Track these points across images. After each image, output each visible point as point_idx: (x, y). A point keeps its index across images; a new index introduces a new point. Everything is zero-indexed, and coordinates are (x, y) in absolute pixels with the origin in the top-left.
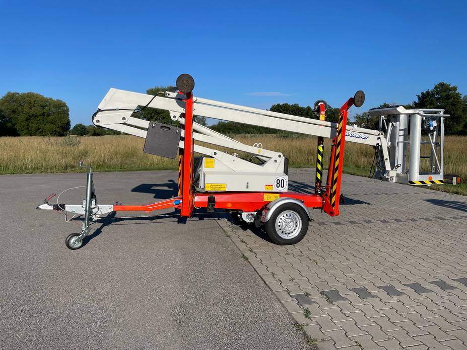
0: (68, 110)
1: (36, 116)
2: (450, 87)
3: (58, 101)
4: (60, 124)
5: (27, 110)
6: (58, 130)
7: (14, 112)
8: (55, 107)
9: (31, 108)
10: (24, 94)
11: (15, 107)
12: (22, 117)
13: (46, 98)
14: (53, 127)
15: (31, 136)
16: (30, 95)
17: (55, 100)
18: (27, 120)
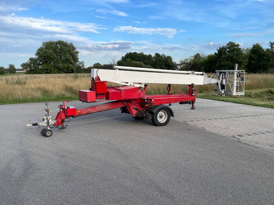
2: (236, 44)
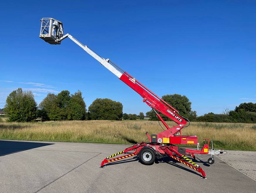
0: (122, 107)
1: (108, 110)
3: (118, 102)
4: (119, 114)
5: (104, 107)
6: (117, 117)
7: (99, 108)
8: (116, 105)
9: (106, 106)
10: (104, 99)
11: (99, 105)
12: (101, 111)
13: (113, 101)
14: (115, 116)
15: (105, 120)
16: (106, 100)
17: (117, 102)
18: (104, 112)
